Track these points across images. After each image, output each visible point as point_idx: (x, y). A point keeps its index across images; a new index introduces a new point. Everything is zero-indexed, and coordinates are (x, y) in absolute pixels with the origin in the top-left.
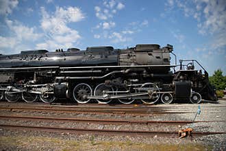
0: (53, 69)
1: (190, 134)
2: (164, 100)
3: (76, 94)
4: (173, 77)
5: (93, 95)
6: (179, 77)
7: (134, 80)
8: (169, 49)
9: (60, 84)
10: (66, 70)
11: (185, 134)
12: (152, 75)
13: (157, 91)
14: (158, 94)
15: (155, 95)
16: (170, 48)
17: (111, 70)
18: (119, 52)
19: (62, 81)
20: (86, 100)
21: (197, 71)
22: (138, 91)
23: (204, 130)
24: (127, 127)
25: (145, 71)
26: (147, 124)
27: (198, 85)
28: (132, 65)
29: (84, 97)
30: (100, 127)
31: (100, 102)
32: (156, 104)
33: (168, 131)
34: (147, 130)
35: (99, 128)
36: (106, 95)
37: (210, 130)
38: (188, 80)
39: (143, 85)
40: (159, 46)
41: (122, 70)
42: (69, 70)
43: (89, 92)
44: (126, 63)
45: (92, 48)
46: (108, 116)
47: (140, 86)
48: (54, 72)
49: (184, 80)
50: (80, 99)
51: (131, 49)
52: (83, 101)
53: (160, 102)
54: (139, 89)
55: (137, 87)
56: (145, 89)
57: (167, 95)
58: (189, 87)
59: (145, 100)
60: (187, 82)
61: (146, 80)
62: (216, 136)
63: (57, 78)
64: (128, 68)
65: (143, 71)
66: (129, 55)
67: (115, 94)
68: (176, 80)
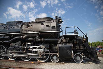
12: (43, 39)
25: (37, 37)
31: (10, 59)
49: (66, 43)
54: (33, 50)
60: (68, 45)
68: (59, 43)
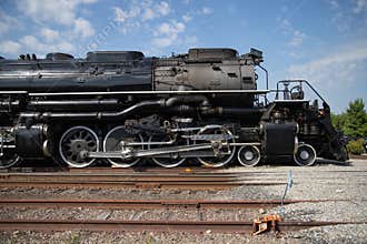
0: (14, 97)
1: (275, 227)
2: (243, 158)
3: (66, 148)
4: (262, 114)
5: (101, 149)
6: (272, 114)
7: (183, 120)
8: (254, 57)
9: (28, 128)
10: (42, 98)
11: (265, 226)
12: (220, 109)
13: (230, 141)
14: (232, 148)
15: (224, 149)
16: (256, 57)
17: (137, 99)
18: (154, 63)
19: (35, 121)
20: (87, 159)
21: (308, 102)
22: (191, 142)
23: (305, 219)
24: (157, 214)
25: (205, 102)
26: (199, 207)
27: (309, 129)
28: (181, 90)
29: (82, 153)
30: (102, 217)
31: (115, 165)
32: (227, 167)
33: (237, 219)
34: (196, 219)
35: (99, 218)
36: (128, 151)
37: (317, 218)
38: (289, 119)
39: (202, 130)
40: (235, 52)
41: (160, 98)
42: (49, 98)
43: (92, 144)
44: (168, 86)
45: (99, 54)
46: (125, 193)
47: (196, 132)
48: (17, 103)
49: (282, 119)
50: (74, 159)
51: (180, 56)
52: (81, 162)
53: (235, 163)
54: (195, 137)
55: (190, 133)
56: (205, 137)
57: (250, 148)
58: (291, 133)
59: (206, 159)
60: (287, 123)
61: (207, 119)
62: (326, 229)
63: (22, 115)
64: (171, 95)
65: (202, 102)
66: (174, 70)
67: (146, 147)
68: (266, 121)
